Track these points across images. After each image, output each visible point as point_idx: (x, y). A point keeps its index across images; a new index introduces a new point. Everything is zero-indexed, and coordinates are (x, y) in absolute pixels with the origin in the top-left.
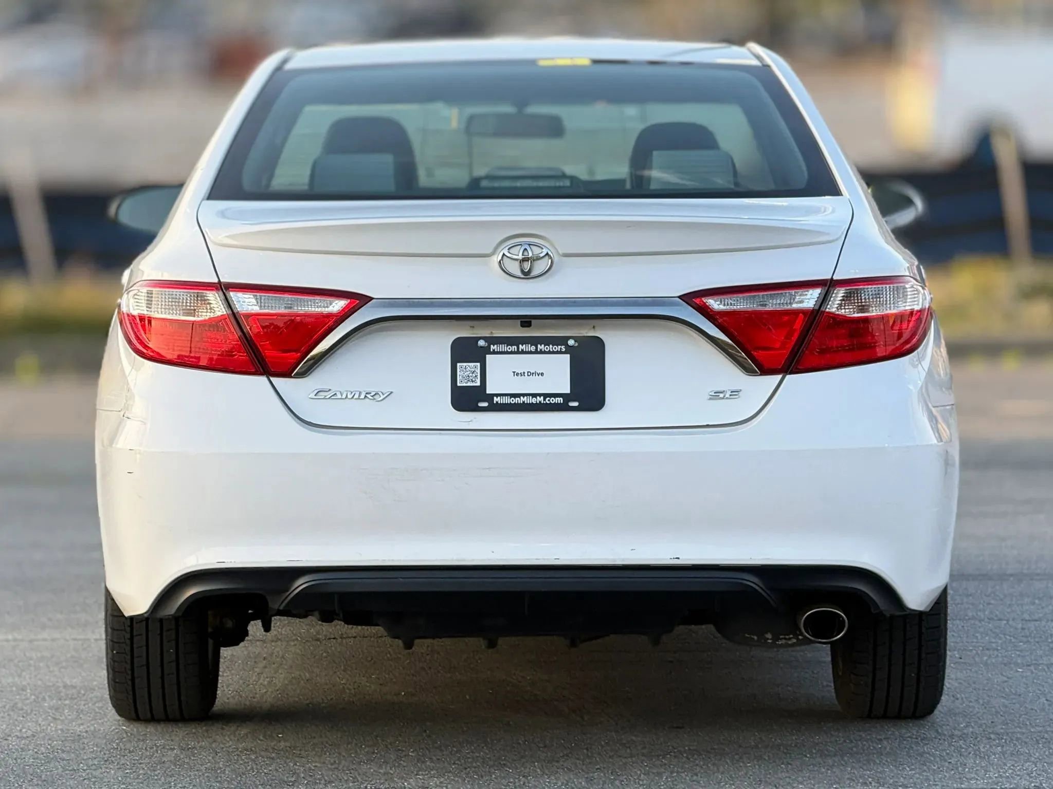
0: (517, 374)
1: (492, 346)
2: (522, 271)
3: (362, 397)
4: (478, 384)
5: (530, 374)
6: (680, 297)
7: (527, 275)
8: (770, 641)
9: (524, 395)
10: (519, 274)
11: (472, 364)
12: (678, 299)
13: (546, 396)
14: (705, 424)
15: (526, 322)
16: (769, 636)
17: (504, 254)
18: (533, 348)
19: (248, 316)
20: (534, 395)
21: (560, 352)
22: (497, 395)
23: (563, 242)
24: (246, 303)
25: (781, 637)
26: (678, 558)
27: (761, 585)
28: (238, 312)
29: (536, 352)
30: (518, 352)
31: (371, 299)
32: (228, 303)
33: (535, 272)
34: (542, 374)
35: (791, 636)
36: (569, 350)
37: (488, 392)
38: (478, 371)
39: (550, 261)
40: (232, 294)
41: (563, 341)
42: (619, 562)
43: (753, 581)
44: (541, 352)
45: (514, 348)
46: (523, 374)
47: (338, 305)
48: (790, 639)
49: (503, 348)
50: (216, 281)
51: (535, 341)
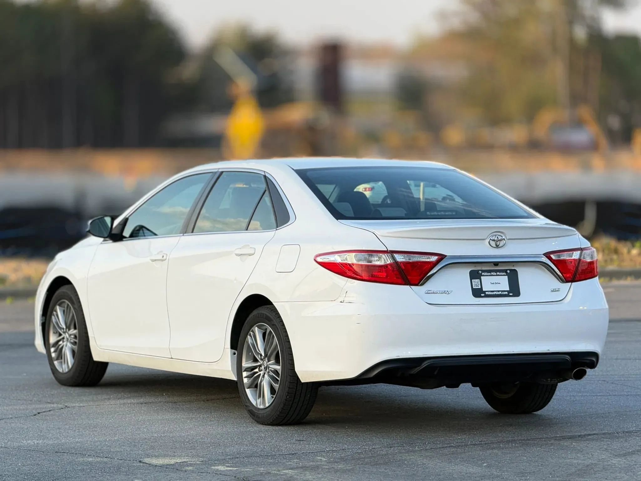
0: (492, 283)
1: (483, 273)
2: (496, 245)
3: (443, 292)
4: (480, 287)
5: (496, 283)
6: (543, 254)
7: (497, 246)
8: (549, 381)
9: (495, 291)
10: (495, 246)
11: (477, 280)
12: (543, 255)
13: (502, 291)
14: (551, 301)
15: (496, 264)
16: (549, 379)
17: (490, 239)
18: (496, 274)
19: (401, 263)
20: (499, 291)
21: (504, 275)
22: (487, 291)
23: (509, 234)
24: (400, 258)
25: (553, 380)
26: (549, 350)
27: (570, 359)
28: (397, 262)
29: (497, 275)
30: (491, 275)
31: (446, 256)
32: (393, 258)
33: (500, 246)
34: (500, 283)
35: (556, 379)
36: (507, 274)
37: (484, 290)
38: (479, 282)
39: (505, 241)
40: (395, 255)
41: (505, 271)
42: (528, 352)
43: (568, 357)
44: (499, 275)
45: (490, 274)
46: (494, 283)
47: (434, 259)
48: (555, 380)
49: (486, 274)
50: (386, 250)
51: (496, 271)
